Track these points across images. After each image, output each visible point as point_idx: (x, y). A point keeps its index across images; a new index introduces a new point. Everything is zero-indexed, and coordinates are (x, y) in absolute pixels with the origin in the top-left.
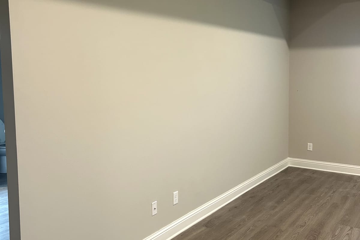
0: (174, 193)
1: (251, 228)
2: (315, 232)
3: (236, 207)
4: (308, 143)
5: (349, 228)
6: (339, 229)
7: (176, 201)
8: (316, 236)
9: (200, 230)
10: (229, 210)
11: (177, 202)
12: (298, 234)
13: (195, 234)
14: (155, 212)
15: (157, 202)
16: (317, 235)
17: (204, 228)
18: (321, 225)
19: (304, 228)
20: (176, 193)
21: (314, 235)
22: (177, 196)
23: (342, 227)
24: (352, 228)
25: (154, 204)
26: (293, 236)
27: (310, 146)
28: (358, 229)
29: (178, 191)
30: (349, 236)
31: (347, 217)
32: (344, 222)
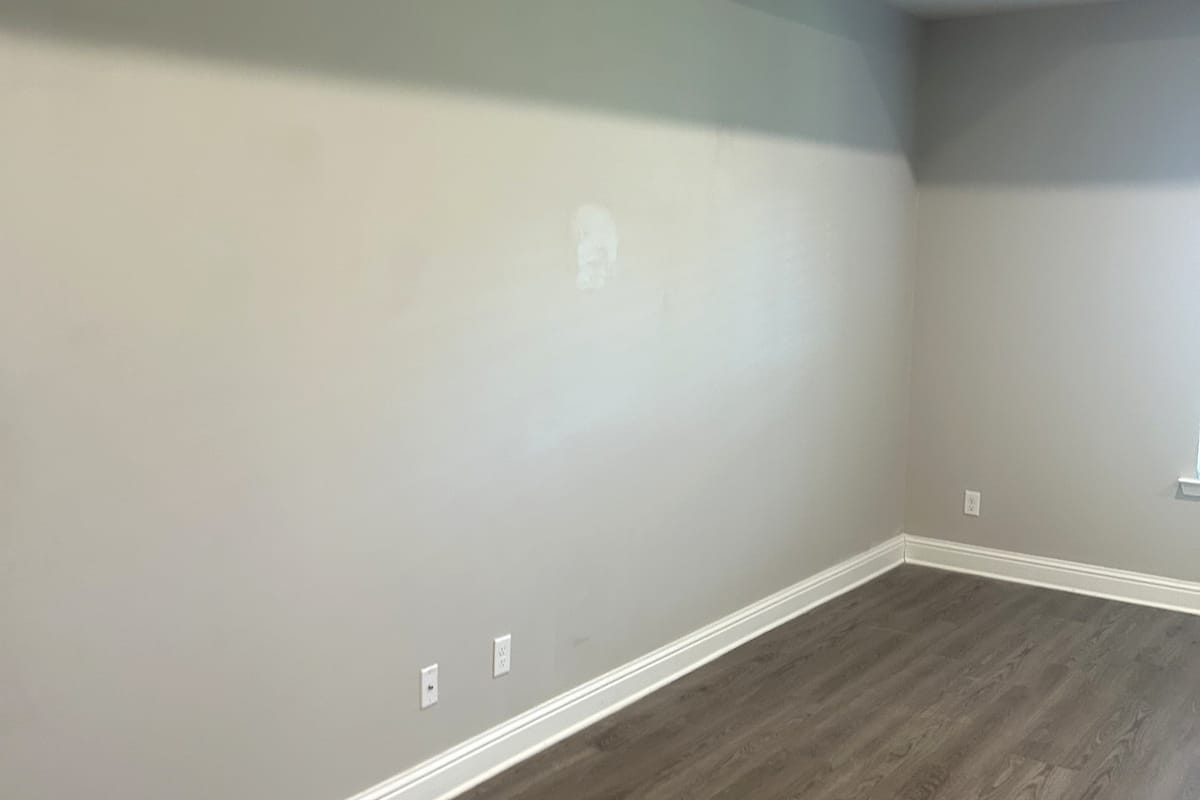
0: (498, 640)
1: (736, 756)
2: (933, 776)
3: (704, 689)
4: (968, 492)
5: (1041, 766)
6: (1010, 769)
7: (502, 664)
8: (932, 788)
9: (577, 758)
10: (683, 697)
11: (507, 667)
12: (877, 782)
13: (557, 767)
14: (429, 698)
15: (439, 668)
16: (936, 787)
17: (588, 752)
18: (958, 753)
19: (901, 761)
20: (503, 641)
21: (926, 786)
22: (508, 652)
23: (1019, 763)
24: (1049, 768)
25: (429, 672)
26: (861, 787)
27: (973, 503)
28: (1068, 771)
29: (509, 636)
30: (1034, 793)
31: (1046, 731)
32: (1032, 749)
